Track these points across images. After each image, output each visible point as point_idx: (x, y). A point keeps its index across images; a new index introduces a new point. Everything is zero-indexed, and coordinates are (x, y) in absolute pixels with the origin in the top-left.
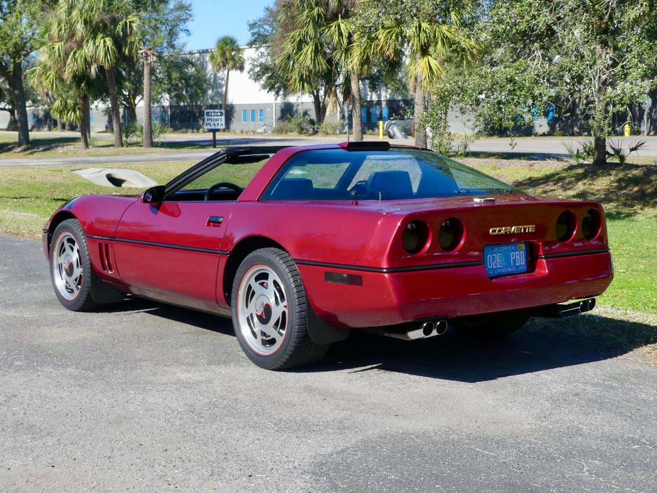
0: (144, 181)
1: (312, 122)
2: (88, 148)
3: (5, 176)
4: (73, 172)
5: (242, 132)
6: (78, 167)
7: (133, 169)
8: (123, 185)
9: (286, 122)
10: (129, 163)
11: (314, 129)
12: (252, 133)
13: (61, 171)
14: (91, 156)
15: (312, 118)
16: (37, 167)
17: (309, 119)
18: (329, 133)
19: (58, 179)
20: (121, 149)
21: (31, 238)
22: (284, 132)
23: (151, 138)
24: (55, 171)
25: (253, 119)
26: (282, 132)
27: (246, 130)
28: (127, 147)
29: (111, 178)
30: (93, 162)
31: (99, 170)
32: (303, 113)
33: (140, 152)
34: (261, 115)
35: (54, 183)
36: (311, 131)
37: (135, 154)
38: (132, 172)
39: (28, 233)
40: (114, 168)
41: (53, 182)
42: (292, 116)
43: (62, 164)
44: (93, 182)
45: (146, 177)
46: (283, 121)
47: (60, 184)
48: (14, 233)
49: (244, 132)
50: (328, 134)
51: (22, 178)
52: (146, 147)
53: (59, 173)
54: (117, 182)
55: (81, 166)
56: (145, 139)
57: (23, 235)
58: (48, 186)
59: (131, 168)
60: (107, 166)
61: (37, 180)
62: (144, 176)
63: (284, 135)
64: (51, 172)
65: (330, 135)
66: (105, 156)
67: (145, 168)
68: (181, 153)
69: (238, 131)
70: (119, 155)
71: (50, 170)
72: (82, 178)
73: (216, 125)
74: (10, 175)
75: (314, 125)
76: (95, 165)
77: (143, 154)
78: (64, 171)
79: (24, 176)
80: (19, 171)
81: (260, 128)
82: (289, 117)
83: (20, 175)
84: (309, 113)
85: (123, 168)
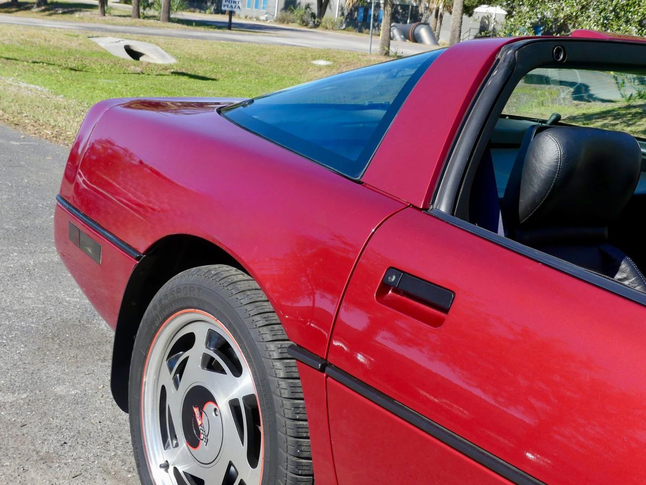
0: (163, 57)
1: (313, 16)
2: (105, 15)
3: (18, 36)
4: (90, 39)
5: (246, 17)
6: (95, 34)
7: (152, 43)
8: (141, 59)
9: (289, 12)
10: (148, 36)
11: (314, 22)
12: (255, 19)
13: (77, 36)
14: (109, 24)
15: (314, 12)
16: (52, 29)
17: (310, 12)
18: (329, 28)
19: (74, 45)
20: (137, 20)
21: (35, 134)
22: (286, 22)
23: (169, 13)
24: (71, 36)
25: (256, 7)
26: (284, 22)
27: (250, 16)
28: (144, 18)
29: (129, 50)
30: (110, 31)
31: (117, 40)
32: (306, 6)
33: (157, 25)
34: (264, 4)
35: (69, 49)
36: (311, 24)
37: (152, 27)
38: (151, 46)
39: (32, 125)
40: (133, 40)
41: (68, 47)
42: (295, 7)
43: (79, 29)
44: (110, 52)
45: (165, 53)
46: (286, 12)
47: (76, 50)
48: (12, 121)
49: (248, 18)
50: (327, 28)
51: (36, 40)
52: (163, 21)
53: (76, 38)
54: (135, 55)
55: (98, 34)
56: (163, 13)
57: (25, 128)
58: (63, 51)
59: (150, 42)
60: (126, 37)
61: (51, 43)
62: (163, 52)
63: (285, 24)
64: (67, 36)
65: (329, 29)
66: (122, 25)
67: (165, 43)
68: (198, 31)
69: (242, 16)
70: (136, 26)
71: (66, 35)
72: (99, 46)
73: (234, 7)
74: (23, 35)
75: (315, 18)
76: (113, 34)
77: (160, 27)
78: (81, 37)
79: (38, 37)
80: (33, 31)
81: (263, 15)
82: (292, 8)
83: (33, 37)
84: (311, 7)
85: (142, 41)
